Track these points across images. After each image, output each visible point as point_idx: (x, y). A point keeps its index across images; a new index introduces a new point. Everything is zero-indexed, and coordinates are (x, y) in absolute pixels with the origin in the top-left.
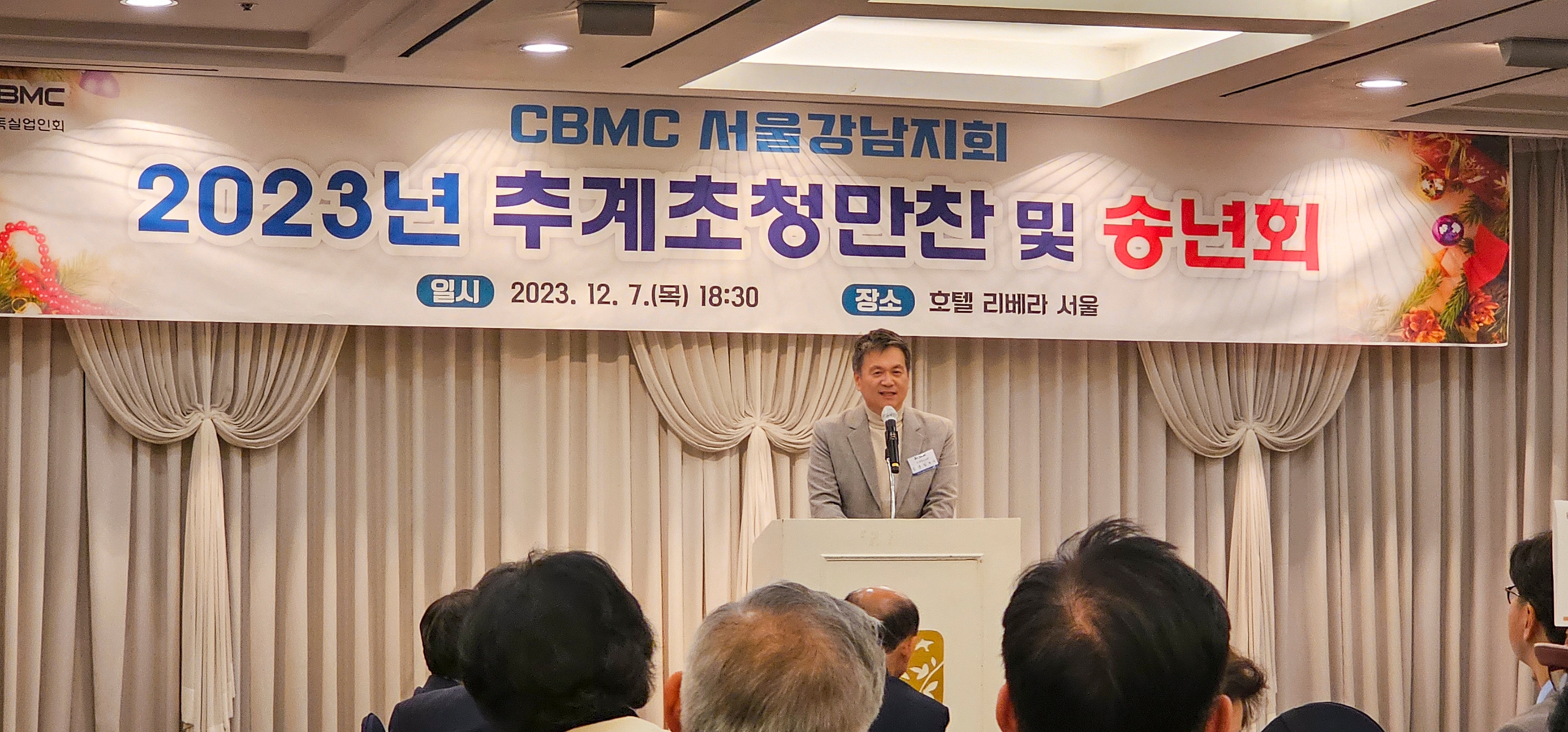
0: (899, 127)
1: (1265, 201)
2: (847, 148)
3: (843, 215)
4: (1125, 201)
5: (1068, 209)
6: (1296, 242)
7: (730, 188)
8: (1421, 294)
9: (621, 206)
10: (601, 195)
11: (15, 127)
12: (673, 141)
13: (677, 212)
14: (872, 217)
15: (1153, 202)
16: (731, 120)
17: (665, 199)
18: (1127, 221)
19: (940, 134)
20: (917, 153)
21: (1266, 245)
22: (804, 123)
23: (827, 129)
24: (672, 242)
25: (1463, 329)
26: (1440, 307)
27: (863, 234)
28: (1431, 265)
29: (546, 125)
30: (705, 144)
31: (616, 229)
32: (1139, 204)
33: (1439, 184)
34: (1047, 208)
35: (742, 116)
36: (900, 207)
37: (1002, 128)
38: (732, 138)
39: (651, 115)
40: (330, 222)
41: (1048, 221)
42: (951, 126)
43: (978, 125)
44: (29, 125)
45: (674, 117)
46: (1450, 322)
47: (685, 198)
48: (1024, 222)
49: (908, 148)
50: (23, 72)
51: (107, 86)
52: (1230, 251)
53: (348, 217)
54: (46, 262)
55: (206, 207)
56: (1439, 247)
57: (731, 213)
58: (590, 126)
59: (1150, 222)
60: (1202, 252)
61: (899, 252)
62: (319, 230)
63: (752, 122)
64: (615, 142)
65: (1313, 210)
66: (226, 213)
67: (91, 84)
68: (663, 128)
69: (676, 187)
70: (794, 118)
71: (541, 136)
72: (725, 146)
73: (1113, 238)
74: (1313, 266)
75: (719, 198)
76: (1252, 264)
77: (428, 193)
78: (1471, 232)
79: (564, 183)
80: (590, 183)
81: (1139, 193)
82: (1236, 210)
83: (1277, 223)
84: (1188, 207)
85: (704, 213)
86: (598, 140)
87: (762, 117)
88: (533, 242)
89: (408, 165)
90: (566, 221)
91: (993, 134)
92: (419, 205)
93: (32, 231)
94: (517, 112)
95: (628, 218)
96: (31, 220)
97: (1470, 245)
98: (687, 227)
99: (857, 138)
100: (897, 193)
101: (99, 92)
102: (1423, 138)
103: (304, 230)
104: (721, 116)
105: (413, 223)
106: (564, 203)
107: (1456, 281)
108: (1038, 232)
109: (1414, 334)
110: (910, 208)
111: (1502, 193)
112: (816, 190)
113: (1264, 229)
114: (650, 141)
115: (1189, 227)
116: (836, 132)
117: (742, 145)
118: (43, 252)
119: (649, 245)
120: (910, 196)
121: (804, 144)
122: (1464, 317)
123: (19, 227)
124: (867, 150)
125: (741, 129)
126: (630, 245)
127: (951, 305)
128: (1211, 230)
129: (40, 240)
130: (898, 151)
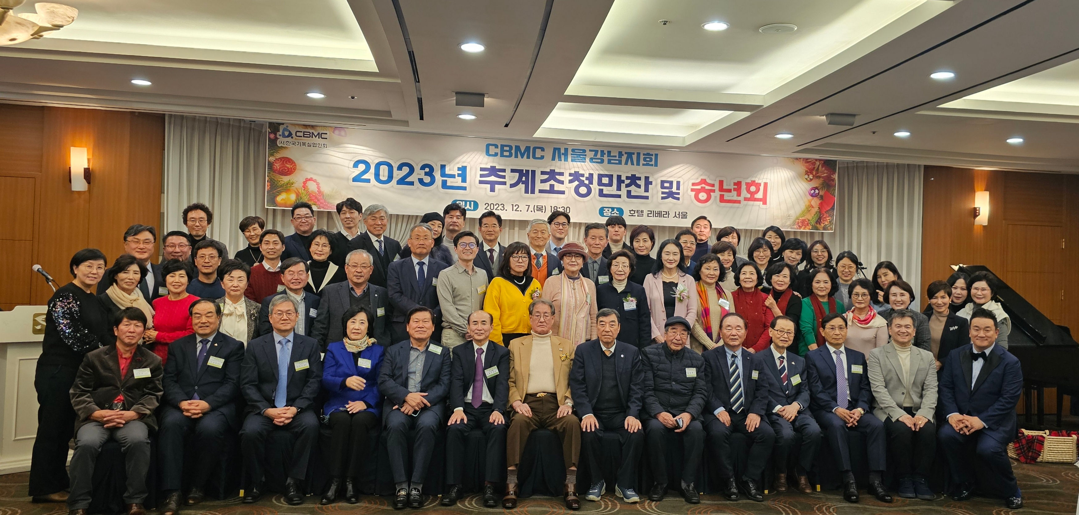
0: (621, 154)
1: (749, 181)
2: (602, 162)
3: (600, 183)
4: (699, 180)
5: (678, 183)
6: (760, 195)
7: (562, 174)
8: (803, 214)
9: (524, 179)
10: (517, 175)
11: (309, 146)
12: (542, 157)
13: (543, 181)
14: (610, 184)
15: (708, 181)
16: (562, 151)
17: (539, 177)
18: (699, 187)
19: (635, 157)
20: (626, 163)
21: (749, 196)
22: (588, 153)
23: (596, 155)
24: (541, 191)
25: (818, 225)
26: (810, 218)
27: (606, 190)
28: (807, 204)
29: (498, 151)
30: (553, 159)
31: (522, 186)
32: (703, 181)
33: (811, 177)
34: (671, 183)
35: (566, 150)
36: (620, 181)
37: (656, 155)
38: (563, 157)
39: (535, 149)
40: (421, 181)
41: (671, 187)
42: (639, 154)
43: (648, 154)
44: (314, 145)
45: (543, 150)
46: (813, 223)
47: (546, 177)
48: (663, 187)
49: (623, 161)
50: (313, 127)
51: (343, 133)
52: (736, 198)
53: (427, 179)
54: (319, 191)
55: (377, 175)
56: (811, 198)
57: (562, 182)
58: (513, 151)
59: (707, 187)
60: (726, 198)
61: (619, 196)
62: (417, 183)
63: (570, 152)
64: (522, 157)
65: (766, 184)
66: (384, 177)
67: (337, 132)
68: (539, 153)
69: (543, 173)
70: (584, 151)
71: (496, 155)
72: (560, 159)
73: (694, 193)
74: (765, 203)
75: (557, 177)
76: (744, 203)
77: (456, 172)
78: (822, 193)
79: (504, 171)
80: (513, 171)
81: (703, 177)
82: (738, 184)
83: (753, 189)
84: (721, 183)
85: (552, 182)
86: (516, 157)
87: (573, 150)
88: (492, 190)
89: (449, 163)
90: (504, 183)
91: (653, 157)
92: (453, 176)
93: (315, 181)
94: (488, 146)
95: (526, 183)
96: (314, 177)
97: (822, 197)
98: (546, 186)
99: (606, 158)
100: (619, 177)
101: (340, 135)
102: (806, 160)
103: (412, 183)
104: (559, 149)
105: (450, 182)
106: (504, 177)
107: (816, 209)
108: (667, 191)
109: (800, 227)
110: (623, 182)
111: (834, 180)
112: (591, 175)
113: (748, 190)
114: (534, 157)
115: (721, 189)
116: (599, 156)
117: (566, 160)
118: (319, 188)
119: (533, 192)
120: (623, 178)
121: (588, 160)
122: (819, 221)
123: (311, 179)
124: (609, 162)
125: (566, 154)
126: (527, 192)
127: (636, 214)
128: (729, 191)
129: (318, 184)
130: (620, 163)
